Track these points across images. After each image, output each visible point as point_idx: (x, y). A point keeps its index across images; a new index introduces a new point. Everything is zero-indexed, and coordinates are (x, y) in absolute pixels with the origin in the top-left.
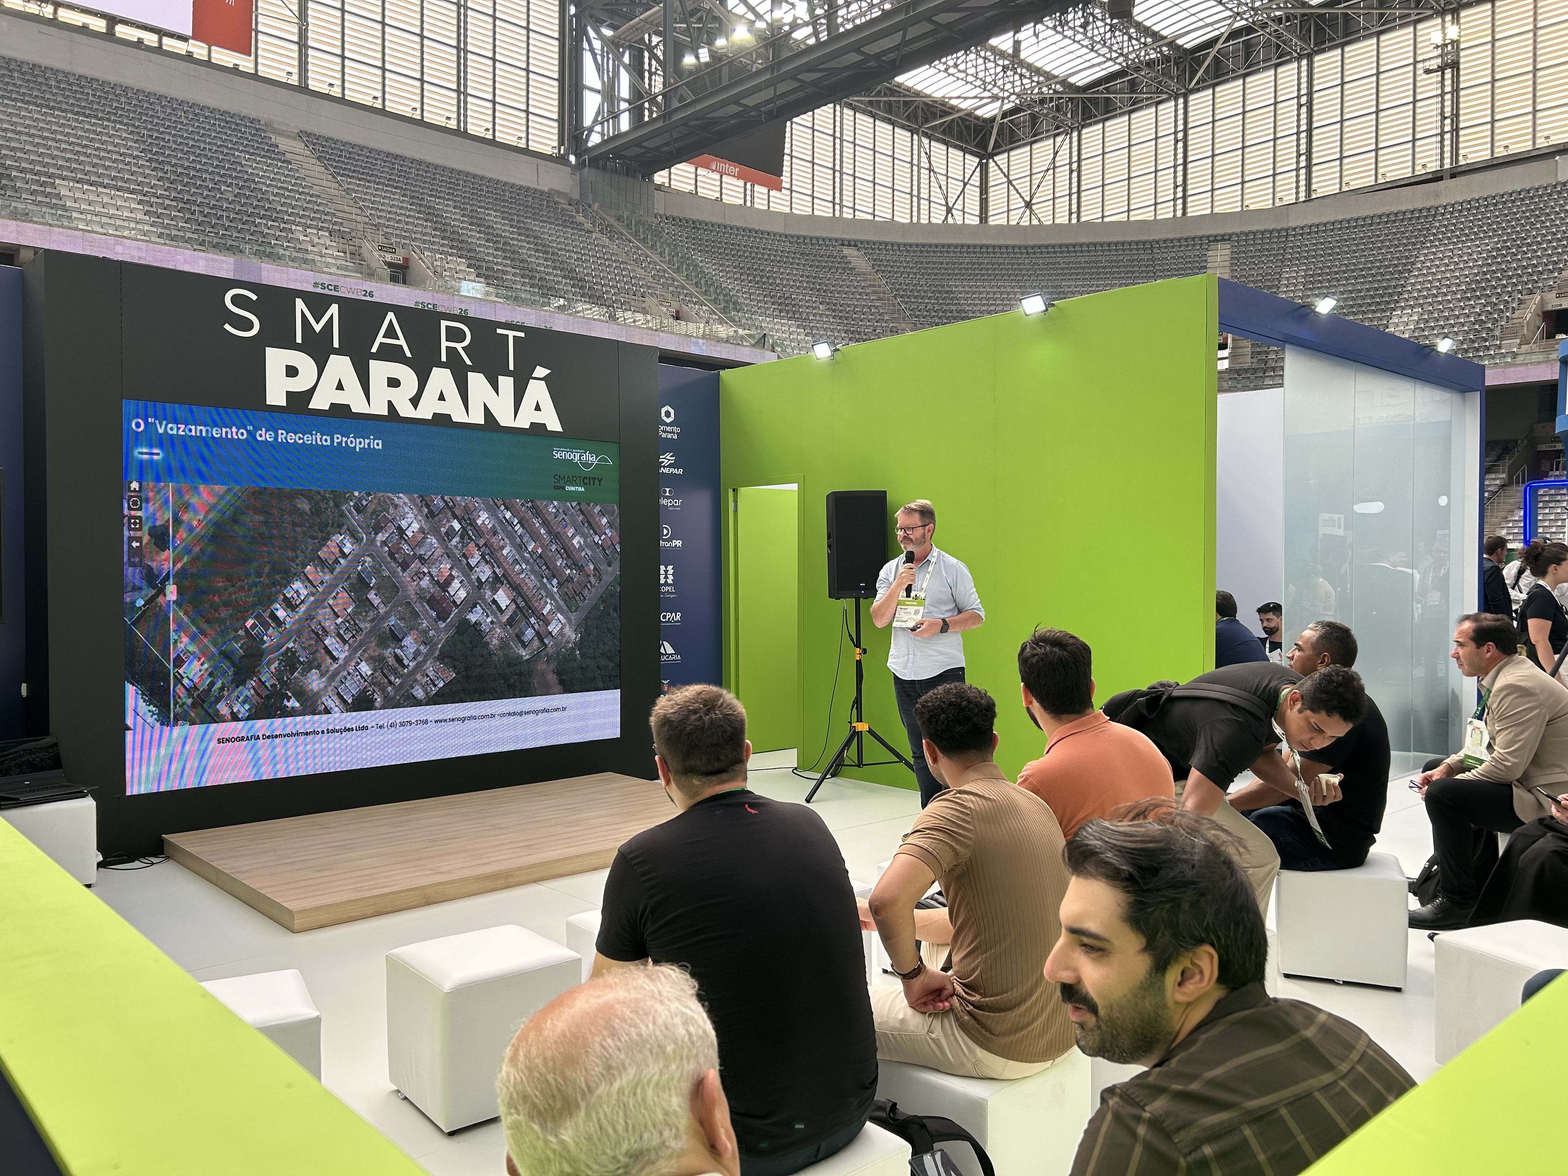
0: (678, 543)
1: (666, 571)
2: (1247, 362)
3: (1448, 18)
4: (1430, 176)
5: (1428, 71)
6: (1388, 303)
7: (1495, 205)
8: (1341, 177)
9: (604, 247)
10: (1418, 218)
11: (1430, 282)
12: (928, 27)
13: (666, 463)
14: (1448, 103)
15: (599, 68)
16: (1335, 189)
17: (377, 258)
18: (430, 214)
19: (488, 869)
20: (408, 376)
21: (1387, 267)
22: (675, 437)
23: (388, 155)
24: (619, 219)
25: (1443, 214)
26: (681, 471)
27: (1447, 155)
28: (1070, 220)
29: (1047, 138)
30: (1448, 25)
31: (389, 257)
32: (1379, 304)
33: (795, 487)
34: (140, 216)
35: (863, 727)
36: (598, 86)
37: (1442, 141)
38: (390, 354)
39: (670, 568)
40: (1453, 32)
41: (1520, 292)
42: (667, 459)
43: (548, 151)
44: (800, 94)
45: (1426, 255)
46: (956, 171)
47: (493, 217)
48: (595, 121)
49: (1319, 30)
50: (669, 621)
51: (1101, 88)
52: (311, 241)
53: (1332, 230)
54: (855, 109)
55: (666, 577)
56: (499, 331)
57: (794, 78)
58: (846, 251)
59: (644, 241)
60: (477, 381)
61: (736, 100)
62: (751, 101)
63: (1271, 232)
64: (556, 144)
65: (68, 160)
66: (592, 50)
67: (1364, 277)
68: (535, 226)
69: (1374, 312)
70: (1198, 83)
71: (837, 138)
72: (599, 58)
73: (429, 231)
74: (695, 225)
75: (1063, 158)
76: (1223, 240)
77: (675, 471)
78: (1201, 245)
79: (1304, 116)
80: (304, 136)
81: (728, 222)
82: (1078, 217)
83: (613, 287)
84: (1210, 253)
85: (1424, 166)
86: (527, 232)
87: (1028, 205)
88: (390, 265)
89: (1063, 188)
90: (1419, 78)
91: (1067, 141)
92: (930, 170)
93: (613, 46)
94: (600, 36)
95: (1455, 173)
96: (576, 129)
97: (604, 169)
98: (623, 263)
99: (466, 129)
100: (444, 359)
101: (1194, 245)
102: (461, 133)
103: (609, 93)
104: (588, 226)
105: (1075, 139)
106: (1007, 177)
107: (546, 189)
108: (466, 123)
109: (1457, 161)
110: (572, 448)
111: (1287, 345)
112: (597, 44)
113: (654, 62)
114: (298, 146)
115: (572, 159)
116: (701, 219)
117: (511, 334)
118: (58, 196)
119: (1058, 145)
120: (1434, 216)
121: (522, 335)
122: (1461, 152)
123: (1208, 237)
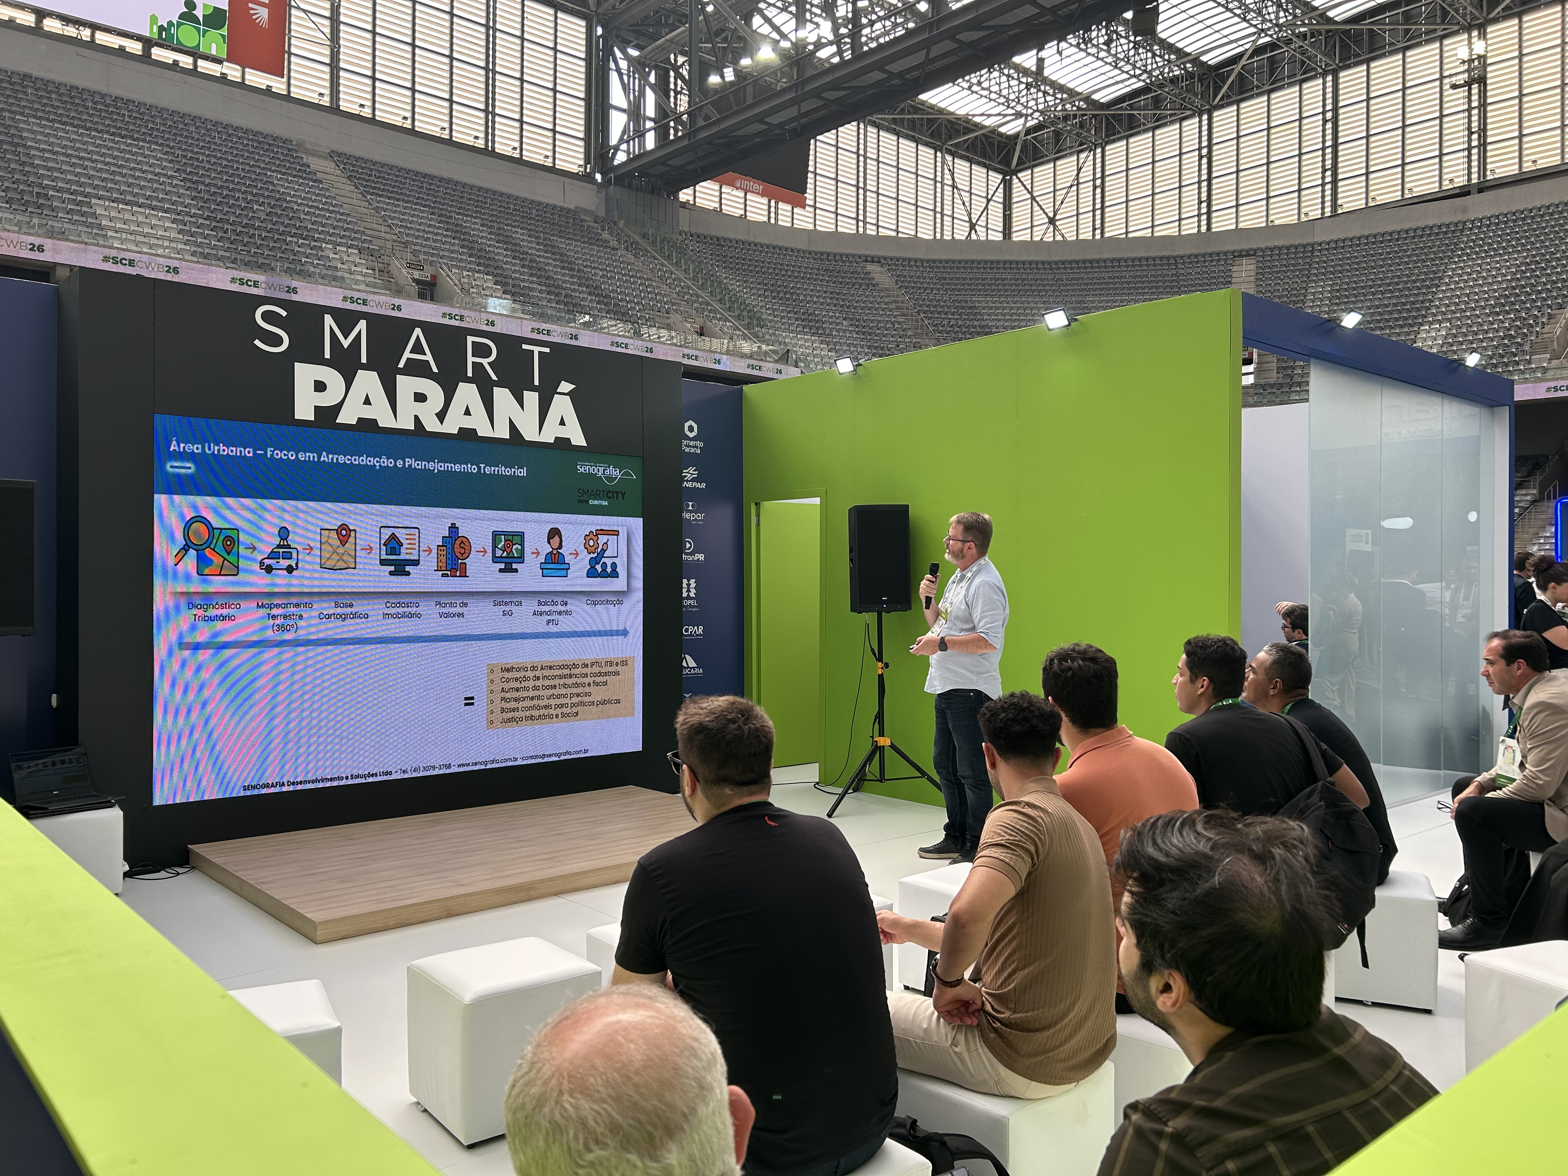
0: (701, 557)
1: (688, 585)
2: (1273, 377)
3: (1475, 33)
4: (1457, 191)
5: (1454, 87)
6: (1416, 318)
7: (1524, 219)
8: (1367, 192)
9: (629, 264)
10: (1446, 233)
11: (1458, 297)
12: (953, 45)
13: (689, 477)
14: (1475, 118)
15: (625, 87)
16: (1361, 204)
17: (405, 275)
18: (458, 232)
19: (510, 882)
20: (434, 391)
21: (1415, 282)
22: (699, 451)
23: (417, 174)
24: (644, 236)
25: (1471, 229)
26: (703, 485)
27: (1475, 170)
28: (1094, 235)
29: (1071, 154)
30: (1474, 40)
31: (417, 275)
32: (1406, 319)
33: (817, 501)
34: (174, 235)
35: (884, 741)
36: (624, 105)
37: (1469, 156)
38: (417, 369)
39: (692, 581)
40: (1479, 47)
41: (1550, 307)
42: (690, 473)
43: (575, 169)
44: (824, 112)
45: (1454, 270)
46: (979, 188)
47: (519, 234)
48: (621, 141)
49: (1344, 46)
50: (691, 635)
51: (1124, 105)
52: (341, 259)
53: (1358, 245)
54: (879, 127)
55: (688, 591)
56: (524, 347)
57: (818, 97)
58: (870, 267)
59: (669, 258)
60: (502, 396)
61: (760, 118)
62: (775, 120)
63: (1296, 247)
64: (582, 163)
65: (104, 180)
66: (618, 70)
67: (1391, 292)
68: (561, 243)
69: (1402, 327)
70: (1222, 99)
71: (860, 155)
72: (625, 78)
73: (456, 248)
74: (719, 242)
75: (1087, 174)
76: (1248, 255)
77: (698, 485)
78: (1226, 260)
79: (1329, 131)
80: (334, 155)
81: (752, 239)
82: (1102, 233)
83: (638, 303)
84: (1234, 269)
85: (1451, 181)
86: (551, 249)
87: (1052, 221)
88: (417, 282)
89: (1086, 205)
90: (1445, 94)
91: (1091, 157)
92: (954, 186)
93: (638, 66)
94: (627, 57)
95: (1483, 187)
96: (602, 147)
97: (630, 187)
98: (648, 279)
99: (493, 148)
100: (470, 374)
101: (1219, 260)
102: (489, 153)
103: (635, 112)
104: (614, 243)
105: (1099, 155)
106: (1031, 193)
107: (572, 207)
108: (493, 142)
109: (1485, 176)
110: (596, 462)
111: (1312, 360)
112: (623, 64)
113: (679, 82)
114: (329, 166)
115: (598, 177)
116: (726, 235)
117: (536, 349)
118: (94, 215)
119: (1081, 161)
120: (1462, 231)
121: (547, 350)
122: (1489, 167)
123: (1233, 252)
